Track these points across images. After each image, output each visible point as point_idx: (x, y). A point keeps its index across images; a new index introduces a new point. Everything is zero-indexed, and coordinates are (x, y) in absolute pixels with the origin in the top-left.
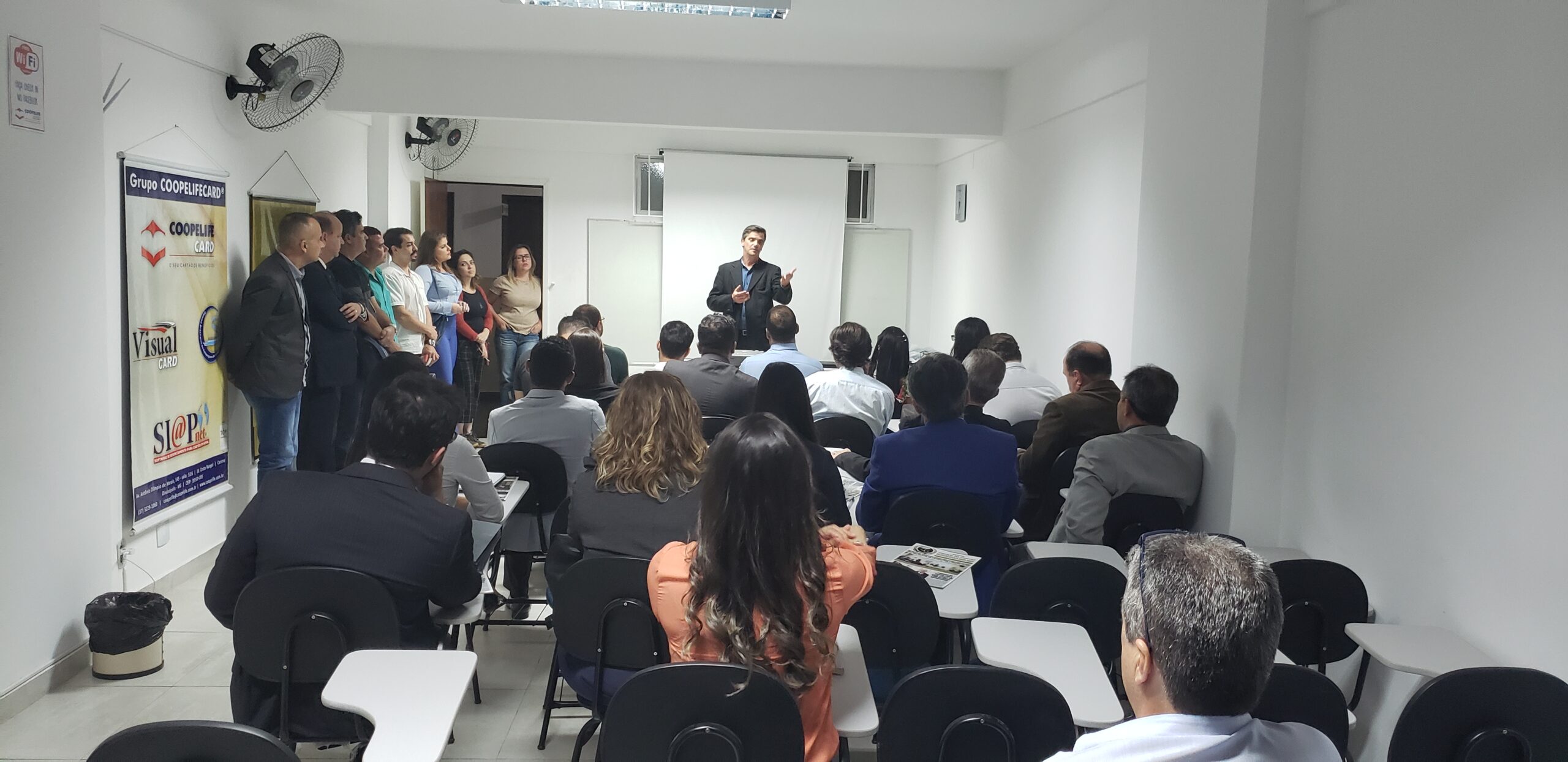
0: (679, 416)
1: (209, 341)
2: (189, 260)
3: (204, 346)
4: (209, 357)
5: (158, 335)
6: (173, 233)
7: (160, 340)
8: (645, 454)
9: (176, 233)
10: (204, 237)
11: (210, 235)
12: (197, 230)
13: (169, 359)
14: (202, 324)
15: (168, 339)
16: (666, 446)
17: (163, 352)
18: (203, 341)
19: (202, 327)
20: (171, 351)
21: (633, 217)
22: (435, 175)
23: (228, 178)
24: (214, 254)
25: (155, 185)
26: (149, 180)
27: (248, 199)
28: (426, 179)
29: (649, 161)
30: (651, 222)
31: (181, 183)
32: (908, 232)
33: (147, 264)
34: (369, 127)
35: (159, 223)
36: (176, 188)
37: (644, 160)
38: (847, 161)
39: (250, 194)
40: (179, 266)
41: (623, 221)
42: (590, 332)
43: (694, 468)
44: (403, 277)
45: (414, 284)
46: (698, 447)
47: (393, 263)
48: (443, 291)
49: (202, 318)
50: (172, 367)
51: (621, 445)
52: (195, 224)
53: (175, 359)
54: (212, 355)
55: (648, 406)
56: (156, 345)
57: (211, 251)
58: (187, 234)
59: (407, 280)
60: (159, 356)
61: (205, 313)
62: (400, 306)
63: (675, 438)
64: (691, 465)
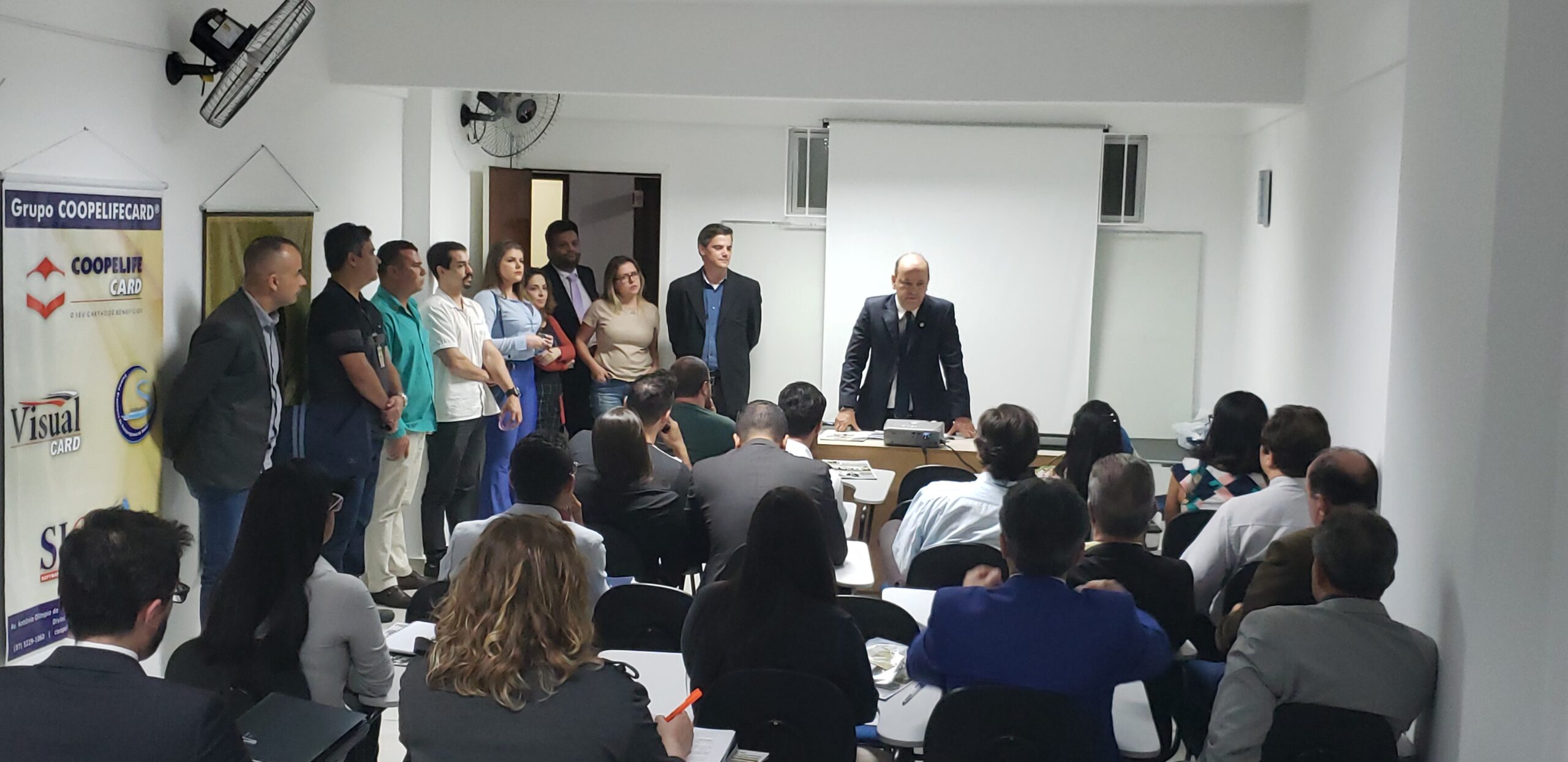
0: (545, 590)
1: (132, 414)
2: (99, 307)
3: (122, 419)
4: (131, 435)
5: (52, 409)
6: (77, 272)
7: (54, 418)
8: (492, 644)
9: (81, 271)
10: (126, 273)
11: (136, 269)
12: (115, 265)
13: (67, 442)
14: (121, 390)
15: (66, 416)
16: (522, 633)
17: (58, 432)
18: (122, 413)
19: (121, 396)
20: (70, 430)
21: (787, 217)
22: (504, 163)
23: (166, 190)
24: (141, 295)
25: (49, 211)
26: (40, 204)
27: (198, 216)
28: (491, 168)
29: (809, 136)
30: (811, 225)
31: (91, 204)
32: (1198, 236)
33: (36, 317)
34: (405, 100)
35: (56, 261)
36: (82, 212)
37: (802, 135)
38: (1101, 130)
39: (204, 209)
40: (86, 314)
41: (773, 223)
42: (625, 413)
43: (565, 663)
44: (453, 310)
45: (467, 319)
46: (577, 632)
47: (440, 290)
48: (512, 326)
49: (122, 382)
50: (72, 451)
51: (463, 624)
52: (111, 257)
53: (77, 441)
54: (137, 431)
55: (503, 572)
56: (47, 423)
57: (137, 292)
58: (98, 272)
59: (457, 314)
60: (52, 438)
61: (126, 375)
62: (453, 349)
63: (537, 622)
64: (560, 658)
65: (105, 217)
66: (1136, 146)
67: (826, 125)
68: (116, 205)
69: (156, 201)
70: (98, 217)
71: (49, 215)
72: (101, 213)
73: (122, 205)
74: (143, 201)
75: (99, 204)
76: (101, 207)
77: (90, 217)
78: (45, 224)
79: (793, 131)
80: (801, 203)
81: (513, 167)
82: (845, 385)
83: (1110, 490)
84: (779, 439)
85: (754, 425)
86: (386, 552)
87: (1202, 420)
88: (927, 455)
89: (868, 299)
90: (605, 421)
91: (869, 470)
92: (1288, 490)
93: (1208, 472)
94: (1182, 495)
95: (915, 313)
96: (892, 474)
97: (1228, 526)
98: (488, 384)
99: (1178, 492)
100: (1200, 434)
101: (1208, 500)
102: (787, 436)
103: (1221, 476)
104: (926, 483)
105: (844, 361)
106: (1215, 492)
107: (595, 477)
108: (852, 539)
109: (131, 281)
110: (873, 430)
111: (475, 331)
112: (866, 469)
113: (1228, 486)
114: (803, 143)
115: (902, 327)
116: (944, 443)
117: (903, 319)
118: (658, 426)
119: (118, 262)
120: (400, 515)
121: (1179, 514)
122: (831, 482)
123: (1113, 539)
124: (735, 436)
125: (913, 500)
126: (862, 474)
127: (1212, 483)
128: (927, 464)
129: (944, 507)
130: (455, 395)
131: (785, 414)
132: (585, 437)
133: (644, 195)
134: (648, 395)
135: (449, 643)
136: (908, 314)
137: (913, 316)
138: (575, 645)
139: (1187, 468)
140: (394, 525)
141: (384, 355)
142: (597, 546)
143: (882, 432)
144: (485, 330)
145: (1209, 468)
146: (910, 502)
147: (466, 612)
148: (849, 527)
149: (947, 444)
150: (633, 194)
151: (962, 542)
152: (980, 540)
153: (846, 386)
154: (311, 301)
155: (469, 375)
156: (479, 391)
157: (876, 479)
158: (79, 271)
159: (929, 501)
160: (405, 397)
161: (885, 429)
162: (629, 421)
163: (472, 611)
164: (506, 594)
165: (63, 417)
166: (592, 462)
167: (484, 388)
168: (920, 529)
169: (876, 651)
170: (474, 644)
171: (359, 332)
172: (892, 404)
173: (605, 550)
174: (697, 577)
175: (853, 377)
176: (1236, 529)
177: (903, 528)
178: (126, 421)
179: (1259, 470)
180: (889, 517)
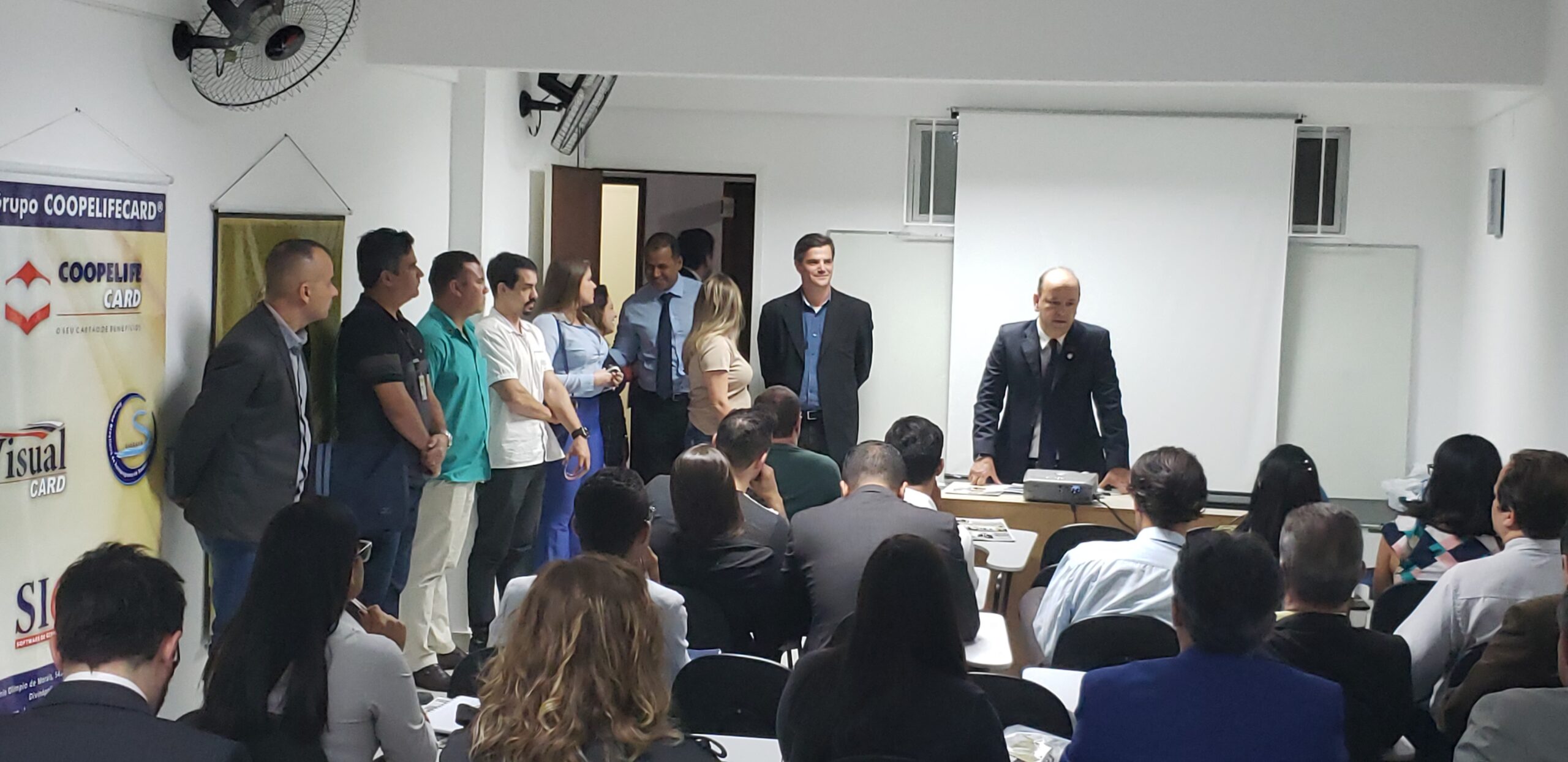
0: (610, 650)
1: (127, 450)
2: (92, 322)
3: (115, 456)
4: (126, 475)
5: (33, 442)
6: (64, 280)
7: (35, 452)
8: (547, 715)
9: (69, 279)
10: (123, 283)
11: (135, 278)
12: (110, 272)
13: (51, 480)
14: (114, 422)
15: (49, 450)
16: (584, 700)
17: (39, 470)
18: (115, 449)
19: (114, 429)
20: (54, 467)
21: (907, 226)
22: (570, 161)
23: (171, 185)
24: (141, 309)
25: (33, 206)
26: (23, 198)
27: (209, 217)
28: (554, 167)
29: (934, 129)
30: (936, 235)
31: (82, 199)
32: (1414, 250)
33: (16, 331)
34: (454, 84)
35: (39, 265)
36: (72, 209)
37: (926, 128)
38: (1293, 121)
39: (215, 208)
40: (75, 331)
41: (890, 233)
42: (710, 452)
43: (636, 739)
44: (511, 334)
45: (526, 344)
46: (649, 699)
47: (495, 311)
48: (576, 357)
49: (115, 412)
50: (56, 493)
51: (512, 689)
52: (106, 262)
53: (62, 480)
54: (133, 471)
55: (558, 628)
56: (26, 458)
57: (135, 304)
58: (90, 280)
59: (516, 340)
60: (32, 476)
61: (120, 404)
62: (510, 381)
63: (601, 687)
64: (627, 732)
65: (99, 215)
66: (1337, 140)
67: (955, 115)
68: (111, 201)
69: (160, 198)
70: (90, 214)
71: (33, 212)
72: (94, 211)
73: (119, 201)
74: (144, 196)
75: (91, 199)
76: (94, 203)
77: (81, 214)
78: (28, 221)
79: (915, 123)
80: (924, 210)
81: (582, 166)
82: (979, 429)
83: (1309, 548)
84: (896, 486)
85: (864, 469)
86: (426, 624)
87: (1418, 476)
88: (1077, 513)
89: (1003, 326)
90: (687, 461)
91: (1006, 530)
92: (1526, 554)
93: (1426, 533)
94: (1395, 562)
95: (1061, 340)
96: (1034, 536)
97: (1454, 598)
98: (551, 424)
99: (1389, 557)
100: (1417, 494)
101: (1428, 569)
102: (905, 484)
103: (1444, 539)
104: (1073, 544)
105: (975, 401)
106: (1436, 558)
107: (674, 530)
108: (985, 610)
109: (128, 292)
110: (1010, 483)
111: (536, 361)
112: (1001, 529)
113: (1450, 551)
114: (926, 137)
115: (1045, 359)
116: (1098, 499)
117: (1046, 348)
118: (751, 472)
119: (113, 269)
120: (444, 579)
121: (1390, 587)
122: (960, 539)
123: (1311, 609)
124: (842, 483)
125: (1059, 565)
126: (997, 535)
127: (1433, 548)
128: (1076, 523)
129: (1098, 572)
130: (512, 437)
131: (904, 458)
132: (662, 485)
133: (736, 201)
134: (743, 431)
135: (496, 713)
136: (1053, 342)
137: (1059, 345)
138: (647, 714)
139: (1401, 529)
140: (436, 591)
141: (426, 386)
142: (676, 608)
143: (1021, 485)
144: (546, 361)
145: (1429, 529)
146: (1055, 568)
147: (516, 675)
148: (981, 596)
149: (1101, 500)
150: (722, 202)
151: (1122, 613)
152: (1142, 611)
153: (980, 431)
154: (342, 320)
155: (529, 413)
156: (540, 432)
157: (1013, 541)
158: (67, 279)
159: (1079, 566)
160: (449, 435)
161: (1024, 480)
162: (715, 461)
163: (523, 674)
164: (564, 653)
165: (45, 451)
166: (672, 513)
167: (546, 428)
168: (1068, 602)
169: (1016, 741)
170: (526, 713)
171: (397, 356)
172: (1035, 453)
173: (686, 614)
174: (795, 653)
175: (988, 420)
176: (1464, 601)
177: (1048, 598)
178: (120, 459)
179: (1492, 533)
180: (1031, 583)
